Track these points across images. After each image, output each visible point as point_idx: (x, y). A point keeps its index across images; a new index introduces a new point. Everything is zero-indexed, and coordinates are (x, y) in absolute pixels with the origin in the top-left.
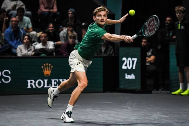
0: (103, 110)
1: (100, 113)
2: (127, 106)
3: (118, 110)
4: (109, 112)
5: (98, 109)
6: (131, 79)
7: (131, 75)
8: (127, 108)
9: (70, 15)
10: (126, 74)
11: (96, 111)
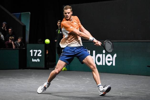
0: (19, 79)
1: (17, 81)
2: (32, 76)
3: (27, 79)
4: (22, 80)
5: (16, 78)
6: (37, 61)
7: (37, 60)
8: (32, 78)
9: (4, 26)
10: (33, 59)
11: (15, 79)
